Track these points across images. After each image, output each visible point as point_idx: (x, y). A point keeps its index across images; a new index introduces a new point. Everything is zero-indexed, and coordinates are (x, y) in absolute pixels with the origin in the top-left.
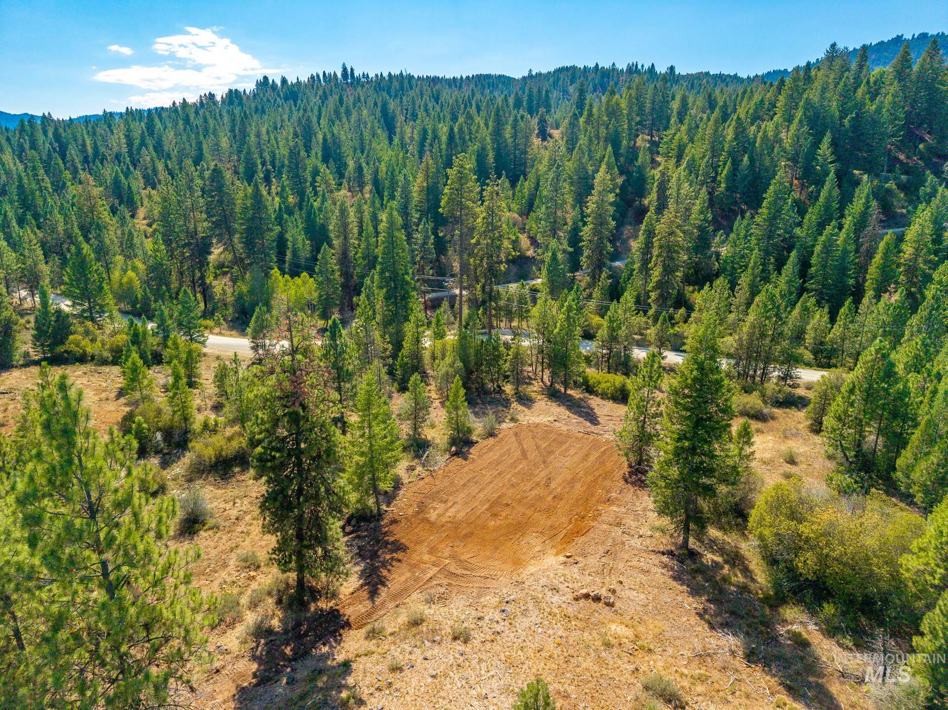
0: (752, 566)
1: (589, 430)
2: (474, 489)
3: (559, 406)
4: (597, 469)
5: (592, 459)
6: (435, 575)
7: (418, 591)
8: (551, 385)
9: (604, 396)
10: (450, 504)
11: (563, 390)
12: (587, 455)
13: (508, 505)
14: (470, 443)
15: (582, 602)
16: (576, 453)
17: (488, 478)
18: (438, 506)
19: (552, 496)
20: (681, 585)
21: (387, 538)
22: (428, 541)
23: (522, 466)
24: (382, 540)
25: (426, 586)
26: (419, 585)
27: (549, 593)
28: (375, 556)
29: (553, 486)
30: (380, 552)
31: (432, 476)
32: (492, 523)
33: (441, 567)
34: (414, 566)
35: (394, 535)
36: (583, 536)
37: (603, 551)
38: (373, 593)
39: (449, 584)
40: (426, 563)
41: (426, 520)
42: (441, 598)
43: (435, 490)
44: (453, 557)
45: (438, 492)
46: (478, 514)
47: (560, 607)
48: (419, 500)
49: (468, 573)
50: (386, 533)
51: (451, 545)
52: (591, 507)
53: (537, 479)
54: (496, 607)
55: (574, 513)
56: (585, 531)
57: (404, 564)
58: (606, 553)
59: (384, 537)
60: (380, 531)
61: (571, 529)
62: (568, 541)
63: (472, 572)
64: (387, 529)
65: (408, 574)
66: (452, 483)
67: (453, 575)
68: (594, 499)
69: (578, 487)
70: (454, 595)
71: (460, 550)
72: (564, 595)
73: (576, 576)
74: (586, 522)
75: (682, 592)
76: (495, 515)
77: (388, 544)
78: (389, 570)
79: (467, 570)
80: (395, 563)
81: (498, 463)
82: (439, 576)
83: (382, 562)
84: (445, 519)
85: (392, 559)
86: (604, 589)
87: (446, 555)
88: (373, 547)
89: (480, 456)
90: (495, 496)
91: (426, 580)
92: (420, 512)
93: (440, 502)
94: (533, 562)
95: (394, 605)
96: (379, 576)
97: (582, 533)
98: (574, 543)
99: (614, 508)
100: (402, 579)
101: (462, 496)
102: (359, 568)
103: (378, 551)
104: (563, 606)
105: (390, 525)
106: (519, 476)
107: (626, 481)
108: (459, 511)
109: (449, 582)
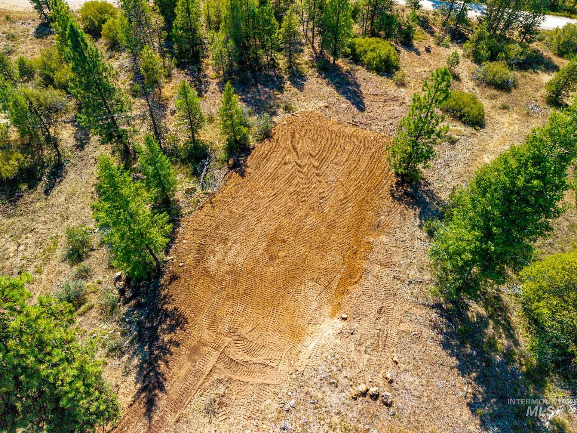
0: (514, 319)
1: (358, 119)
2: (252, 218)
3: (328, 84)
4: (367, 181)
5: (362, 166)
6: (215, 366)
7: (198, 394)
8: (321, 51)
9: (369, 67)
10: (229, 244)
11: (332, 59)
12: (357, 162)
13: (284, 241)
14: (246, 150)
15: (361, 403)
16: (347, 160)
17: (265, 202)
18: (217, 249)
19: (326, 224)
20: (451, 355)
21: (166, 306)
22: (207, 307)
23: (296, 182)
24: (161, 309)
25: (207, 384)
26: (199, 384)
27: (328, 389)
28: (154, 338)
29: (326, 209)
30: (159, 331)
31: (211, 203)
32: (270, 271)
33: (221, 350)
34: (194, 351)
35: (173, 300)
36: (357, 285)
37: (376, 309)
38: (150, 404)
39: (229, 380)
40: (206, 345)
41: (206, 271)
42: (221, 404)
43: (214, 225)
44: (233, 332)
45: (217, 227)
46: (257, 256)
47: (339, 413)
48: (198, 242)
49: (248, 358)
50: (165, 297)
51: (231, 311)
52: (362, 237)
53: (311, 201)
54: (277, 420)
55: (347, 247)
56: (359, 276)
57: (183, 349)
58: (380, 311)
59: (163, 304)
60: (159, 294)
61: (345, 272)
62: (343, 291)
63: (252, 356)
64: (166, 290)
65: (188, 365)
66: (231, 211)
67: (232, 362)
68: (365, 225)
69: (349, 209)
70: (234, 397)
71: (240, 319)
72: (342, 391)
73: (353, 356)
74: (358, 261)
75: (452, 368)
76: (273, 258)
77: (167, 316)
78: (167, 362)
79: (247, 352)
80: (173, 349)
81: (275, 179)
82: (219, 366)
83: (160, 348)
84: (224, 269)
85: (170, 342)
86: (380, 375)
87: (226, 329)
88: (152, 323)
89: (257, 169)
90: (273, 227)
91: (206, 373)
92: (199, 260)
93: (220, 242)
94: (311, 329)
95: (175, 420)
96: (157, 374)
97: (356, 280)
98: (348, 296)
99: (383, 238)
100: (182, 373)
101: (241, 229)
102: (136, 361)
103: (157, 329)
104: (342, 410)
105: (170, 284)
106: (295, 197)
107: (393, 196)
108: (238, 254)
109: (230, 375)
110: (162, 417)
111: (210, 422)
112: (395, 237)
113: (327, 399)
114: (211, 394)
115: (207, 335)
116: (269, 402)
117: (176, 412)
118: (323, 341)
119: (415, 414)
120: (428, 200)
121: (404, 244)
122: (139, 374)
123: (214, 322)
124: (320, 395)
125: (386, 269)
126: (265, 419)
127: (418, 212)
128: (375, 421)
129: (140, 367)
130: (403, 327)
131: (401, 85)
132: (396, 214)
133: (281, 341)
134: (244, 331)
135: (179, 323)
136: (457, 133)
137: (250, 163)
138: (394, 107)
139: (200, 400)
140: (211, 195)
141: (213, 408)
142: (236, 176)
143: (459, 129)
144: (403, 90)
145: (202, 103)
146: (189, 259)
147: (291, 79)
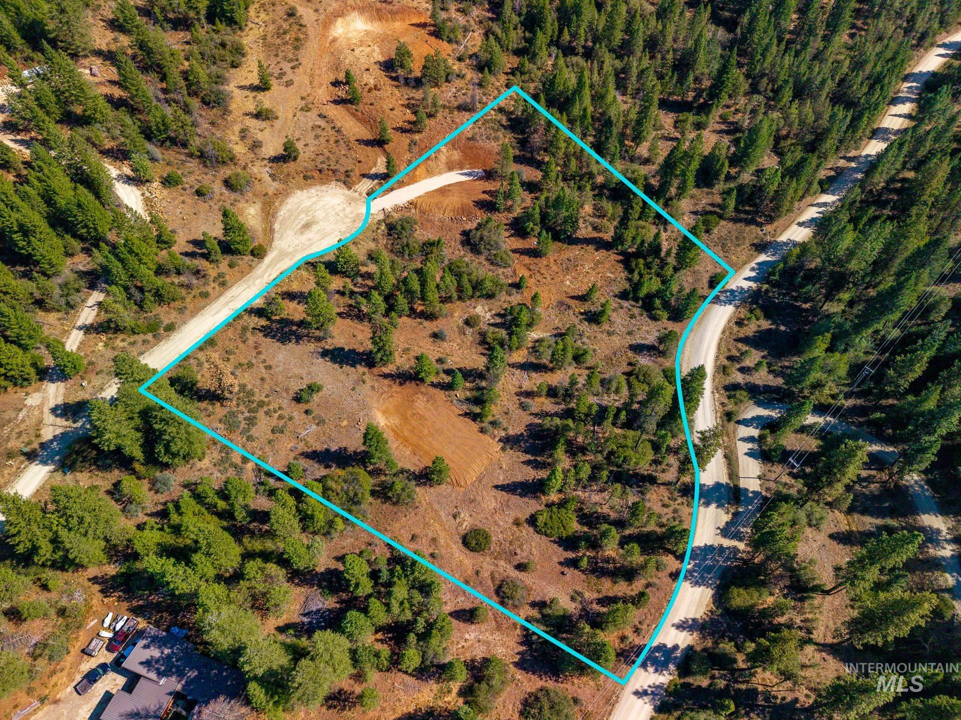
6: (383, 390)
18: (425, 399)
19: (423, 437)
21: (408, 382)
22: (403, 392)
23: (448, 433)
24: (408, 380)
25: (380, 388)
26: (380, 386)
27: (365, 413)
28: (399, 378)
29: (430, 439)
30: (401, 379)
31: (447, 401)
32: (409, 412)
33: (387, 392)
34: (390, 386)
35: (410, 384)
38: (381, 375)
40: (391, 389)
41: (417, 394)
42: (373, 389)
43: (436, 399)
44: (392, 396)
46: (417, 410)
48: (430, 393)
49: (382, 398)
50: (411, 382)
51: (399, 397)
52: (411, 446)
53: (436, 435)
54: (363, 400)
57: (392, 384)
60: (413, 381)
64: (414, 383)
65: (387, 384)
66: (441, 406)
67: (382, 394)
68: (417, 450)
69: (426, 447)
70: (373, 392)
71: (395, 399)
72: (363, 416)
76: (414, 414)
77: (405, 382)
78: (390, 380)
79: (384, 398)
80: (393, 382)
81: (453, 426)
83: (395, 379)
84: (415, 399)
85: (396, 382)
88: (404, 378)
89: (461, 421)
90: (428, 418)
91: (382, 388)
92: (422, 392)
93: (427, 400)
95: (374, 379)
96: (388, 378)
99: (408, 453)
100: (385, 383)
101: (431, 408)
104: (358, 414)
105: (416, 384)
106: (440, 430)
107: (427, 467)
108: (420, 404)
109: (379, 393)
110: (376, 377)
111: (370, 386)
114: (376, 388)
115: (394, 390)
116: (368, 399)
117: (376, 380)
120: (421, 481)
122: (390, 374)
123: (397, 393)
124: (364, 411)
126: (365, 397)
127: (416, 472)
129: (392, 374)
131: (517, 523)
132: (418, 463)
133: (384, 408)
134: (391, 399)
135: (401, 384)
136: (460, 524)
137: (466, 419)
138: (494, 504)
139: (376, 385)
140: (452, 402)
141: (373, 387)
142: (461, 413)
143: (464, 526)
144: (511, 521)
145: (524, 413)
146: (423, 390)
147: (536, 460)
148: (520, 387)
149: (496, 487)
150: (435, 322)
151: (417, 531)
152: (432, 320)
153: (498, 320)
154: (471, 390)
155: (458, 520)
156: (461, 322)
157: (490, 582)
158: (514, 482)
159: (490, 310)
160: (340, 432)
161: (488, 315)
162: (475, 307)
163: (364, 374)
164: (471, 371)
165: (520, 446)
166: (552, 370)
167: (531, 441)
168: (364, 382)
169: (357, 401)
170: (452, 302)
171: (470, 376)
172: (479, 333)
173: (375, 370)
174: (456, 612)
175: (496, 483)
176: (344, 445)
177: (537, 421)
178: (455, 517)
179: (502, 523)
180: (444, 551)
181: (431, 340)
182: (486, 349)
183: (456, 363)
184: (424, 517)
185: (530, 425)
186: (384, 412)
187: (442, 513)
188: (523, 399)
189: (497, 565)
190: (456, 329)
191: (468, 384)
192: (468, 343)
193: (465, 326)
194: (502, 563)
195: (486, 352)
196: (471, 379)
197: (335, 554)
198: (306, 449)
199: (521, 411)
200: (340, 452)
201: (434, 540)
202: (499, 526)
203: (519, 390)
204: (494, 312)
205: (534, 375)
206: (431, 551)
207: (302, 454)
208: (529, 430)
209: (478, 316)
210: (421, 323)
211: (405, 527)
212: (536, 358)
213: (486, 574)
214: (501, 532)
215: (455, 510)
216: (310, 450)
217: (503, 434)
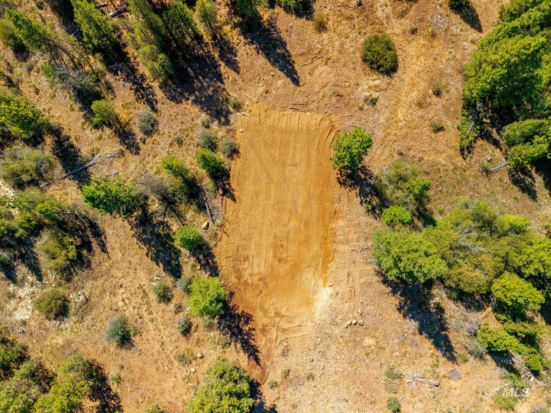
1: (296, 101)
2: (256, 235)
3: (258, 51)
6: (277, 335)
7: (275, 349)
10: (251, 260)
12: (309, 159)
13: (282, 246)
15: (350, 329)
16: (301, 160)
18: (246, 266)
19: (303, 223)
20: (388, 286)
21: (236, 312)
22: (258, 305)
23: (273, 194)
24: (235, 315)
25: (277, 344)
26: (274, 345)
27: (333, 328)
28: (241, 331)
29: (300, 210)
30: (240, 326)
31: (225, 233)
32: (282, 270)
33: (276, 326)
34: (264, 330)
35: (238, 307)
36: (332, 262)
37: (346, 275)
38: (257, 360)
39: (287, 339)
40: (267, 326)
41: (246, 283)
42: (288, 350)
43: (235, 250)
44: (277, 314)
45: (238, 250)
46: (270, 262)
47: (341, 337)
48: (232, 266)
49: (291, 325)
50: (233, 308)
51: (271, 303)
52: (328, 225)
53: (288, 206)
54: (315, 349)
55: (320, 236)
56: (332, 256)
57: (258, 331)
58: (348, 275)
59: (235, 311)
60: (230, 307)
61: (324, 255)
62: (325, 268)
63: (292, 323)
64: (232, 303)
65: (264, 338)
66: (240, 235)
67: (284, 330)
68: (327, 215)
69: (314, 206)
70: (292, 345)
71: (278, 306)
72: (340, 326)
73: (341, 306)
74: (329, 245)
75: (389, 294)
76: (280, 260)
77: (240, 317)
78: (254, 340)
79: (289, 322)
80: (253, 332)
81: (257, 196)
82: (278, 334)
83: (246, 335)
84: (256, 278)
85: (250, 329)
86: (356, 312)
87: (273, 315)
88: (235, 323)
89: (241, 190)
90: (271, 238)
91: (275, 339)
92: (239, 278)
93: (245, 261)
94: (315, 297)
95: (270, 363)
96: (252, 346)
97: (331, 259)
98: (330, 270)
99: (341, 223)
100: (263, 343)
101: (253, 246)
102: (239, 345)
103: (239, 325)
104: (342, 335)
105: (231, 299)
106: (276, 207)
107: (340, 183)
108: (259, 265)
109: (286, 337)
110: (264, 364)
111: (286, 359)
112: (347, 220)
113: (334, 332)
114: (281, 348)
115: (266, 321)
116: (309, 342)
117: (269, 360)
118: (323, 303)
119: (374, 324)
120: (363, 176)
121: (353, 223)
122: (244, 349)
123: (266, 312)
124: (330, 332)
125: (347, 246)
126: (310, 350)
127: (358, 191)
128: (357, 334)
129: (242, 346)
130: (362, 281)
131: (321, 27)
132: (344, 199)
133: (303, 310)
134: (283, 312)
135: (248, 319)
136: (377, 88)
137: (234, 186)
138: (321, 68)
139: (277, 352)
140: (222, 226)
141: (285, 353)
142: (229, 201)
143: (377, 82)
144: (325, 36)
145: (160, 119)
146: (233, 279)
147: (222, 57)
148: (122, 154)
149: (296, 82)
150: (100, 360)
151: (426, 130)
152: (99, 368)
153: (22, 270)
154: (180, 216)
155: (375, 95)
156: (68, 324)
157: (411, 13)
158: (273, 64)
159: (12, 296)
160: (385, 337)
161: (24, 292)
162: (24, 323)
163: (274, 385)
164: (145, 242)
165: (215, 91)
166: (56, 132)
167: (197, 84)
168: (287, 373)
169: (323, 354)
170: (41, 366)
171: (158, 236)
172: (69, 280)
173: (255, 374)
174: (472, 26)
175: (292, 86)
176: (397, 316)
177: (159, 94)
178: (374, 102)
179: (337, 44)
180: (423, 85)
181: (136, 339)
182: (90, 249)
183: (150, 272)
184: (405, 137)
185: (173, 99)
186: (308, 302)
187: (382, 120)
188: (139, 135)
189: (388, 17)
190: (88, 320)
191: (175, 227)
192: (100, 282)
193: (72, 311)
194: (379, 13)
195: (95, 245)
196: (160, 231)
197: (529, 202)
198: (443, 359)
199: (160, 127)
200: (410, 310)
201: (420, 105)
202: (342, 45)
203: (127, 153)
204: (12, 288)
205: (84, 151)
206: (435, 99)
207: (452, 359)
208: (181, 95)
209: (38, 305)
210: (119, 380)
211: (434, 149)
212: (51, 166)
213: (407, 23)
214: (347, 37)
215: (366, 107)
216: (439, 353)
217: (215, 125)
